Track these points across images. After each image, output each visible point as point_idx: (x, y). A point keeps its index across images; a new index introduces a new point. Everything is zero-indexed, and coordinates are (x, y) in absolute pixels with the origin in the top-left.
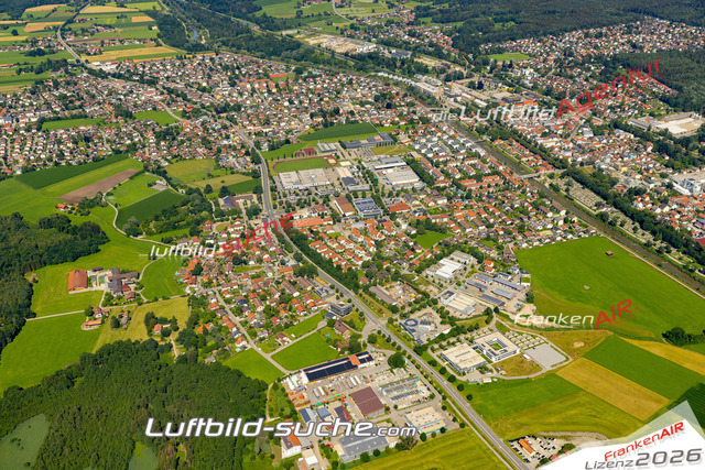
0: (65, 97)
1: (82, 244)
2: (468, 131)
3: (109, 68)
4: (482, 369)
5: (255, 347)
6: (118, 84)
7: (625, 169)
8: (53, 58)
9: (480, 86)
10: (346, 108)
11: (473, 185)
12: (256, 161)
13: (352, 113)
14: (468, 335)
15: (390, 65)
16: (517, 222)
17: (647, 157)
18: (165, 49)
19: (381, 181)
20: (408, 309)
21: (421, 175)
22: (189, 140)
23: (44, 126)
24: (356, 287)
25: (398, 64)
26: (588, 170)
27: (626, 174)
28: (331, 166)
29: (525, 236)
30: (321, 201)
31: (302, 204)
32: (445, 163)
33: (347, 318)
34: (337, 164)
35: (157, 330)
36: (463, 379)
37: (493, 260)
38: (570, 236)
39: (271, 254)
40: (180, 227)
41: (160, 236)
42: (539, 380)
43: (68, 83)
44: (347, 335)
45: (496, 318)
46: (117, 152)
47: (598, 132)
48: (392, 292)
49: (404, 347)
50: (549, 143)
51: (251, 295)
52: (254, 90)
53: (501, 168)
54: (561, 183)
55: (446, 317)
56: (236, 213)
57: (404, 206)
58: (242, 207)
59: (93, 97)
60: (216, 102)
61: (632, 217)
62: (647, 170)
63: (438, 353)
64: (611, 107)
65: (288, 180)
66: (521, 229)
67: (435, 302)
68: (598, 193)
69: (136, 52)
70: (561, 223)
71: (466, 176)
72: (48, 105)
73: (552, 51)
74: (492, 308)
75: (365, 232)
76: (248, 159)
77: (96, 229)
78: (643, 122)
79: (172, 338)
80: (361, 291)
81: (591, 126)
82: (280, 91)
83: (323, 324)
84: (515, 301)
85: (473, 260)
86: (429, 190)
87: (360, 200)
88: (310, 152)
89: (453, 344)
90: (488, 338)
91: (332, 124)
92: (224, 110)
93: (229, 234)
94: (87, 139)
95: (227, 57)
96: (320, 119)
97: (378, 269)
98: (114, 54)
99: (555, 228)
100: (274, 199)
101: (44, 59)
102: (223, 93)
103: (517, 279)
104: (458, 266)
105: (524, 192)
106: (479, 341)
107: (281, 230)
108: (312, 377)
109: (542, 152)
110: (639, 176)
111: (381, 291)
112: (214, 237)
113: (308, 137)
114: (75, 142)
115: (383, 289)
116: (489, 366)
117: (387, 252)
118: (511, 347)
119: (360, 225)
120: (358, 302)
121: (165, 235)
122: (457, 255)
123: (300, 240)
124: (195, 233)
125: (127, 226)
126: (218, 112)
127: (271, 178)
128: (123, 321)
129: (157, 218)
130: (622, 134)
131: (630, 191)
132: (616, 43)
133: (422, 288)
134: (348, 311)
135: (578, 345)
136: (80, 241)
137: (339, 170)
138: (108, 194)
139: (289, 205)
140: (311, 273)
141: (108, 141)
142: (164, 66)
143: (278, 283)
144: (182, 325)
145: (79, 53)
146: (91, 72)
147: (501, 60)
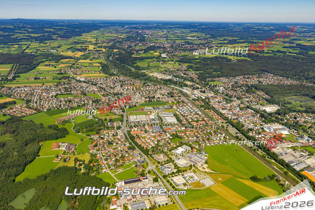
0: (66, 88)
1: (60, 134)
2: (197, 106)
3: (82, 79)
4: (185, 185)
5: (109, 172)
6: (84, 85)
7: (248, 122)
8: (65, 75)
9: (204, 92)
10: (158, 96)
11: (195, 124)
12: (124, 111)
13: (159, 98)
14: (183, 173)
15: (175, 83)
16: (207, 137)
17: (257, 118)
18: (102, 74)
19: (164, 120)
20: (164, 163)
21: (178, 119)
22: (103, 103)
23: (57, 97)
24: (147, 155)
25: (178, 83)
26: (235, 121)
27: (248, 123)
28: (148, 114)
29: (209, 142)
30: (142, 126)
31: (135, 126)
32: (187, 116)
33: (142, 164)
34: (150, 114)
35: (78, 164)
36: (177, 187)
37: (196, 149)
38: (225, 143)
39: (121, 142)
40: (93, 131)
41: (86, 134)
42: (203, 190)
43: (68, 83)
44: (141, 170)
45: (193, 168)
46: (79, 106)
47: (241, 109)
48: (160, 157)
49: (159, 175)
50: (224, 112)
51: (112, 155)
52: (128, 89)
53: (206, 119)
54: (225, 125)
55: (176, 166)
56: (113, 128)
57: (169, 129)
58: (115, 126)
59: (75, 88)
60: (115, 92)
61: (247, 138)
62: (256, 123)
63: (171, 178)
64: (247, 101)
65: (132, 118)
66: (208, 139)
67: (173, 161)
68: (237, 129)
69: (93, 75)
70: (222, 138)
71: (193, 121)
72: (60, 90)
73: (231, 82)
74: (193, 165)
75: (155, 137)
76: (121, 110)
77: (65, 130)
78: (258, 107)
79: (82, 167)
80: (149, 156)
81: (240, 107)
82: (136, 90)
83: (134, 166)
84: (201, 163)
85: (190, 148)
86: (179, 124)
87: (156, 126)
88: (142, 109)
89: (177, 176)
90: (189, 174)
91: (152, 101)
92: (117, 95)
93: (109, 134)
94: (70, 101)
95: (122, 78)
96: (148, 99)
97: (156, 149)
98: (85, 75)
99: (220, 140)
100: (127, 124)
101: (62, 76)
102: (118, 89)
103: (203, 155)
104: (183, 150)
105: (212, 127)
106: (185, 175)
107: (127, 134)
108: (126, 183)
109: (221, 115)
110: (252, 125)
111: (156, 156)
112: (104, 135)
113: (143, 105)
114: (66, 102)
115: (157, 156)
116: (187, 184)
117: (161, 144)
118: (196, 178)
119: (154, 134)
120: (147, 159)
121: (88, 133)
122: (184, 146)
123: (132, 138)
124: (98, 133)
125: (75, 129)
126: (115, 95)
127: (127, 117)
128: (67, 160)
129: (86, 128)
130: (250, 110)
131: (248, 129)
132: (253, 81)
133: (170, 156)
134: (143, 162)
135: (219, 179)
136: (59, 133)
137: (150, 116)
138: (73, 119)
139: (131, 126)
140: (133, 149)
141: (77, 102)
142: (100, 80)
143: (122, 151)
144: (86, 162)
145: (74, 74)
146: (76, 80)
147: (213, 84)
